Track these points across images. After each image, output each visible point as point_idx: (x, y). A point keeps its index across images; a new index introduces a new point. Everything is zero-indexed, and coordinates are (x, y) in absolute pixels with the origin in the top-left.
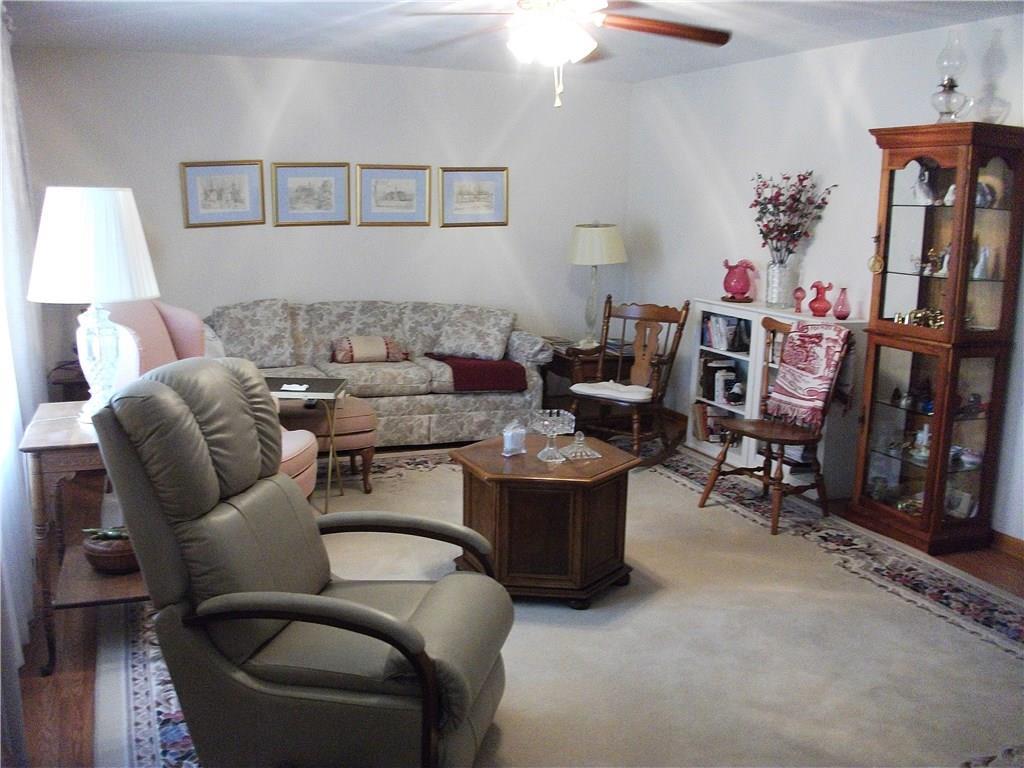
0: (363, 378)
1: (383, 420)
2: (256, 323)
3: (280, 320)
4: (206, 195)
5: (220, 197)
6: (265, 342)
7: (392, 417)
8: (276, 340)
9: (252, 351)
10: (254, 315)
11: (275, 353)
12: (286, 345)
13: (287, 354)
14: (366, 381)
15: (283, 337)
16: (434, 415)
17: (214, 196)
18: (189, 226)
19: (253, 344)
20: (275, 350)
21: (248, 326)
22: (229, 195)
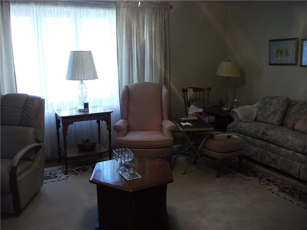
0: (275, 136)
1: (281, 158)
2: (270, 105)
3: (279, 106)
4: (277, 53)
5: (281, 54)
6: (270, 113)
7: (285, 159)
8: (274, 113)
9: (264, 115)
10: (272, 102)
11: (271, 118)
12: (277, 116)
13: (276, 120)
14: (276, 138)
15: (277, 113)
16: (303, 165)
17: (279, 53)
18: (270, 64)
19: (265, 113)
20: (272, 117)
21: (267, 106)
22: (285, 53)
